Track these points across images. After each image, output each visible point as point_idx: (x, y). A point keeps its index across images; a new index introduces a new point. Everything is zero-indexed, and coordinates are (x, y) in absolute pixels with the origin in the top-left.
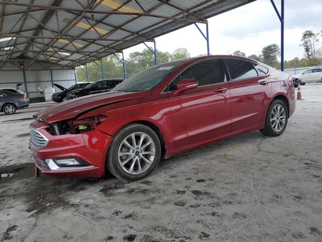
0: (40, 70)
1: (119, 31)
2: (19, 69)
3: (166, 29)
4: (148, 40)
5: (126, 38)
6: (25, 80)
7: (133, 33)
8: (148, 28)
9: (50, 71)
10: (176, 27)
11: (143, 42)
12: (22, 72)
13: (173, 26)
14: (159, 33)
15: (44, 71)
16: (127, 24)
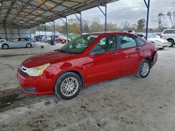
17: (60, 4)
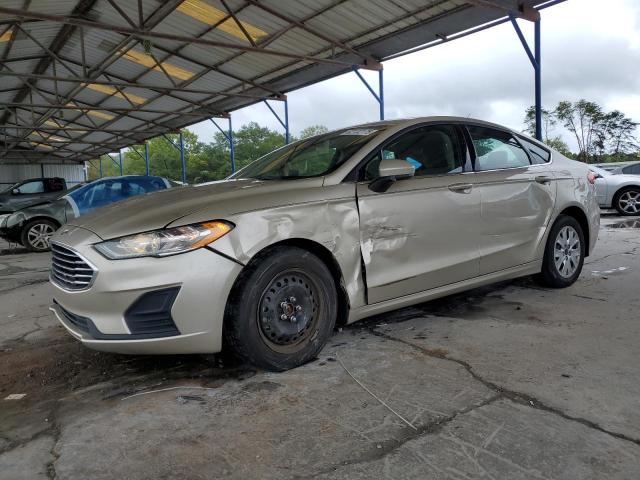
0: (22, 164)
7: (244, 81)
9: (39, 167)
15: (30, 166)
17: (215, 68)
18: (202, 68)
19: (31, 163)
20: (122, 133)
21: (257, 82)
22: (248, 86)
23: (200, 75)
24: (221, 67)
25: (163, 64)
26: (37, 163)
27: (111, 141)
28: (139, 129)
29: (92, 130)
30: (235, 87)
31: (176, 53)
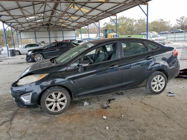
0: (57, 31)
1: (95, 10)
2: (47, 30)
3: (123, 8)
4: (112, 15)
5: (99, 14)
6: (49, 36)
7: (103, 12)
8: (112, 8)
9: (62, 32)
10: (129, 7)
11: (109, 16)
12: (48, 32)
13: (127, 7)
14: (119, 11)
15: (59, 32)
16: (99, 6)
18: (92, 9)
19: (60, 31)
20: (81, 23)
21: (108, 11)
22: (105, 13)
23: (91, 11)
24: (97, 8)
25: (81, 9)
26: (61, 31)
27: (78, 25)
28: (86, 21)
29: (73, 22)
30: (101, 13)
31: (84, 6)
